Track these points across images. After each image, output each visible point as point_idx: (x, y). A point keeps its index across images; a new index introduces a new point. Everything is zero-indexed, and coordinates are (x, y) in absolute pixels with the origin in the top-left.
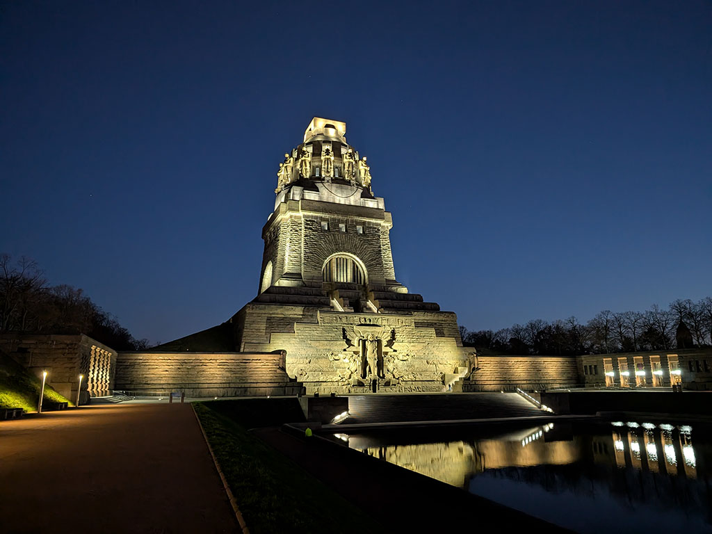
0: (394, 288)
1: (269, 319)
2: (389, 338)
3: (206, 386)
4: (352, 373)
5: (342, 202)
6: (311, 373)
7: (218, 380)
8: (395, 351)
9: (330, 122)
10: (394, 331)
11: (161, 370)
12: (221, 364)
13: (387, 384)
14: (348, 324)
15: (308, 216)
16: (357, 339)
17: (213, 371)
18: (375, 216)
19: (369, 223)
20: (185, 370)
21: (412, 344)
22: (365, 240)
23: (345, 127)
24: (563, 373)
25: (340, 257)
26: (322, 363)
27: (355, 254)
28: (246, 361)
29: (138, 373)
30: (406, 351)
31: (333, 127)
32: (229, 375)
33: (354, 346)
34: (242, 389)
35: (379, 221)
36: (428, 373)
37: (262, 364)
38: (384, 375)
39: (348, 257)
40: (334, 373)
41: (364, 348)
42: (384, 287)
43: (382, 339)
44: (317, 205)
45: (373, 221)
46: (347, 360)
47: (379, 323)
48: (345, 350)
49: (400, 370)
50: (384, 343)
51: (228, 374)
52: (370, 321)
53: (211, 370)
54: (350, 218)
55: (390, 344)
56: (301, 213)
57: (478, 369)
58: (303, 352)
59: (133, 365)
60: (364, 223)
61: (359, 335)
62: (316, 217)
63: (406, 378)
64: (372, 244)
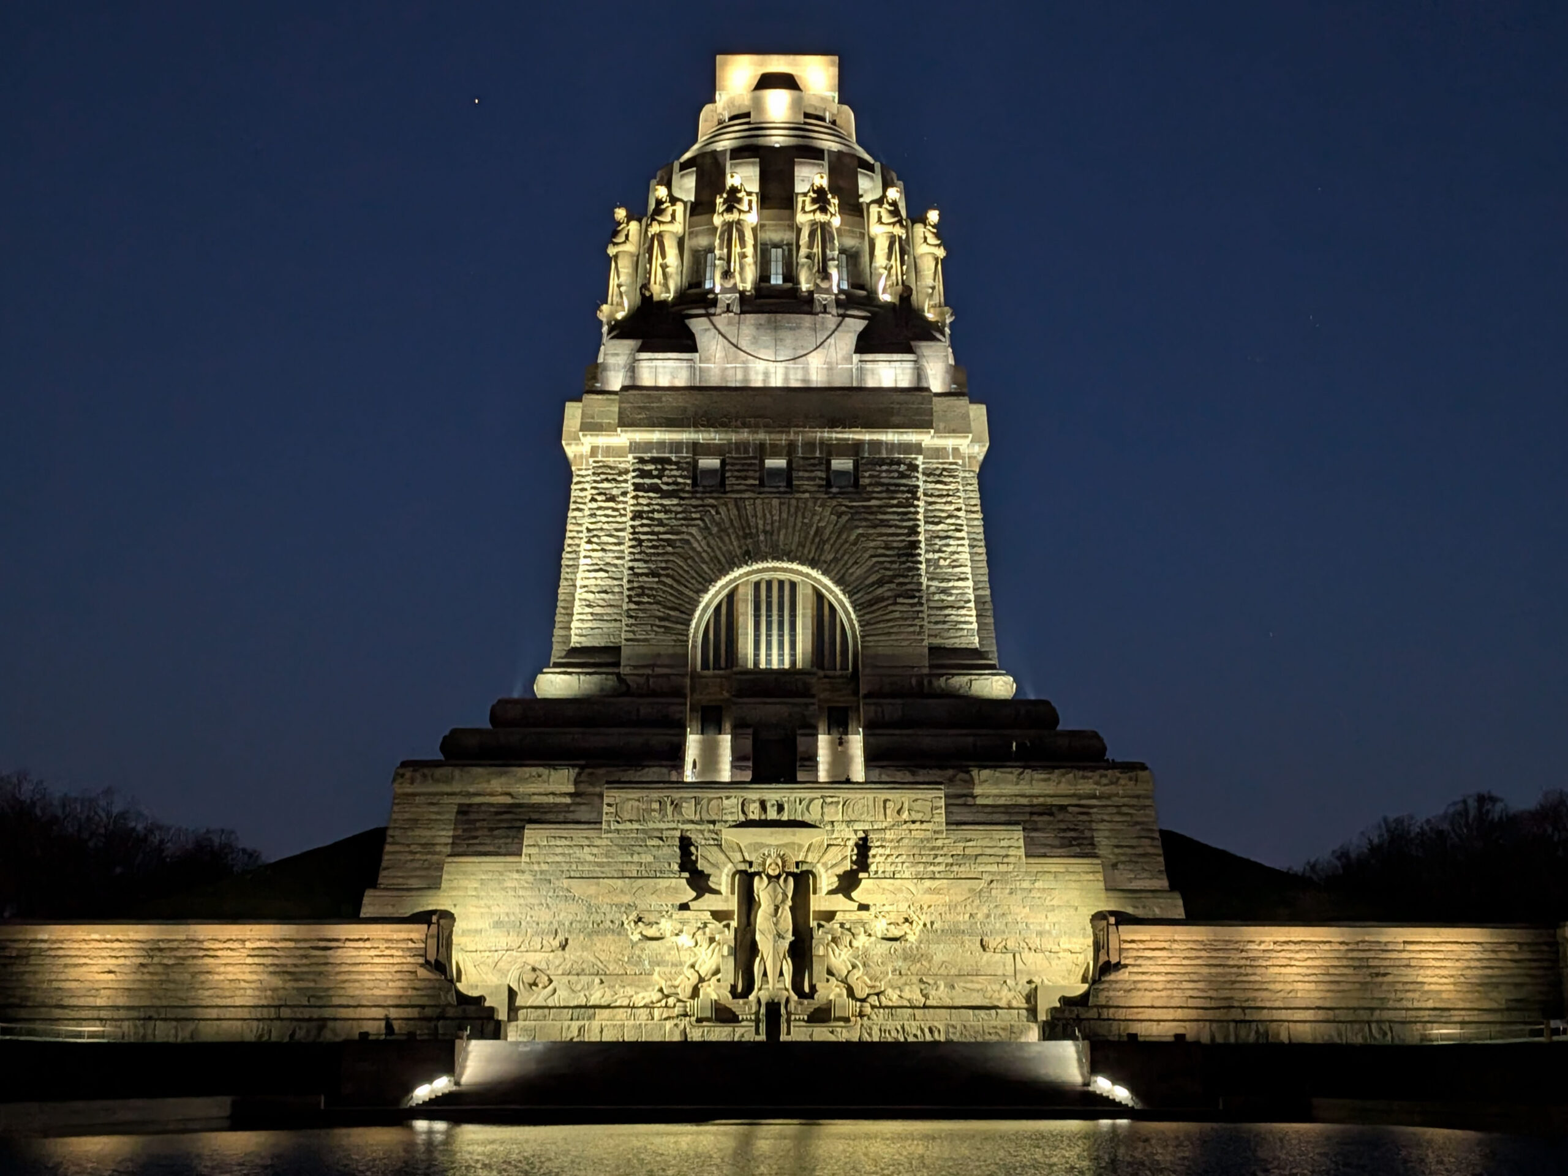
0: (959, 681)
1: (464, 811)
2: (847, 866)
3: (214, 1013)
4: (701, 980)
5: (776, 381)
6: (565, 979)
7: (247, 997)
8: (863, 907)
9: (778, 64)
10: (865, 840)
11: (95, 969)
12: (259, 953)
13: (822, 1015)
14: (701, 822)
15: (648, 446)
16: (728, 869)
17: (233, 972)
18: (895, 419)
19: (876, 445)
20: (160, 969)
21: (928, 883)
22: (855, 513)
23: (834, 71)
24: (1487, 985)
25: (766, 576)
26: (606, 949)
27: (813, 564)
28: (328, 945)
29: (39, 977)
30: (903, 906)
31: (788, 82)
32: (280, 984)
33: (718, 892)
34: (314, 1024)
35: (911, 437)
36: (980, 983)
37: (373, 953)
38: (813, 988)
39: (796, 578)
40: (642, 978)
41: (749, 902)
42: (921, 677)
43: (820, 869)
44: (680, 401)
45: (890, 437)
46: (685, 940)
47: (813, 816)
48: (684, 907)
49: (877, 970)
50: (827, 880)
51: (277, 982)
52: (780, 808)
53: (230, 969)
54: (800, 437)
55: (848, 883)
56: (623, 438)
57: (1118, 966)
58: (545, 916)
59: (24, 956)
60: (858, 446)
61: (738, 857)
62: (677, 446)
63: (892, 997)
64: (885, 524)
